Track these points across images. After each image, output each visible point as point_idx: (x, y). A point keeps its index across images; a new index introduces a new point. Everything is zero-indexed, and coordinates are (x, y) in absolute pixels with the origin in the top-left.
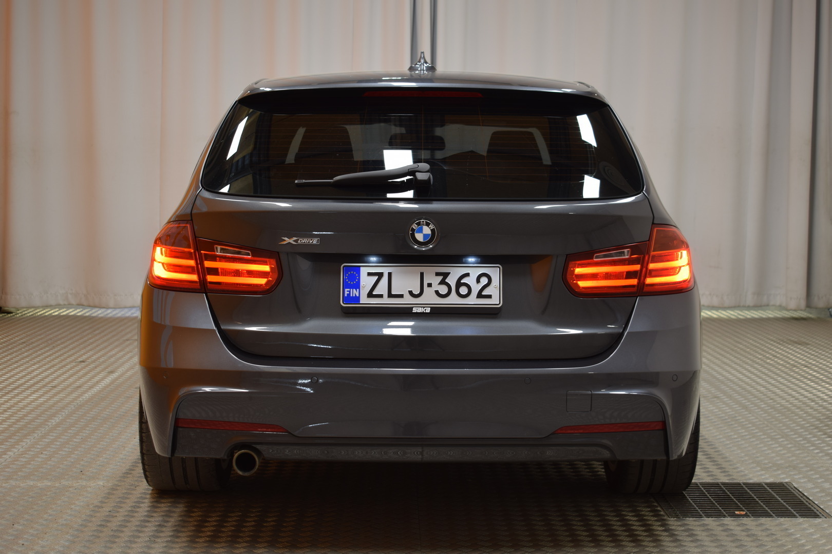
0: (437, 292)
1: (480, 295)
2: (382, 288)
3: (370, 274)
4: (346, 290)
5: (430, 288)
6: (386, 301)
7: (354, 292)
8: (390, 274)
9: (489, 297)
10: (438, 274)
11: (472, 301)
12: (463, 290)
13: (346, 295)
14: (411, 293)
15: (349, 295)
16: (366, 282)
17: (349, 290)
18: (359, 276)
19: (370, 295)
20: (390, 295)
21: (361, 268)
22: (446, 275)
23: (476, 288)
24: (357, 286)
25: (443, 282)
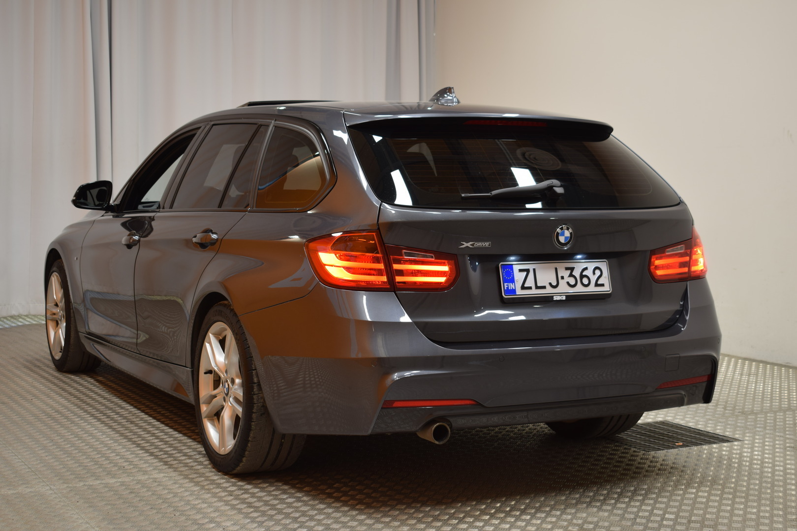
0: (568, 283)
1: (597, 285)
2: (530, 282)
3: (521, 270)
4: (505, 284)
5: (563, 280)
6: (534, 291)
7: (511, 286)
8: (534, 270)
9: (602, 285)
10: (567, 269)
11: (592, 289)
12: (585, 281)
13: (506, 289)
14: (550, 284)
15: (508, 288)
16: (519, 277)
17: (507, 284)
18: (513, 272)
19: (523, 288)
20: (537, 287)
21: (514, 266)
22: (572, 269)
23: (593, 279)
24: (512, 281)
25: (571, 275)
